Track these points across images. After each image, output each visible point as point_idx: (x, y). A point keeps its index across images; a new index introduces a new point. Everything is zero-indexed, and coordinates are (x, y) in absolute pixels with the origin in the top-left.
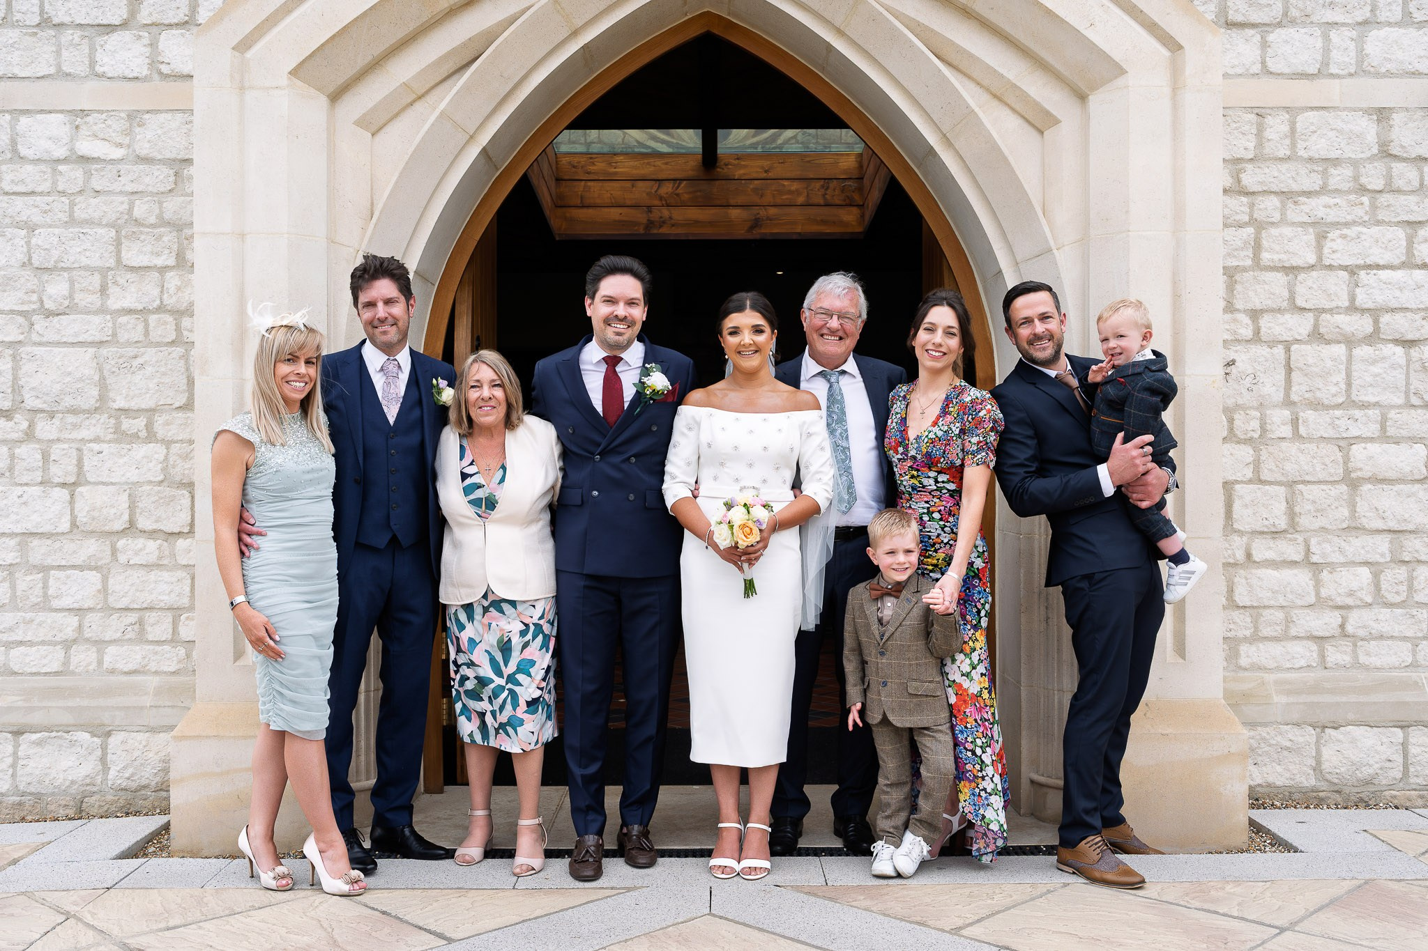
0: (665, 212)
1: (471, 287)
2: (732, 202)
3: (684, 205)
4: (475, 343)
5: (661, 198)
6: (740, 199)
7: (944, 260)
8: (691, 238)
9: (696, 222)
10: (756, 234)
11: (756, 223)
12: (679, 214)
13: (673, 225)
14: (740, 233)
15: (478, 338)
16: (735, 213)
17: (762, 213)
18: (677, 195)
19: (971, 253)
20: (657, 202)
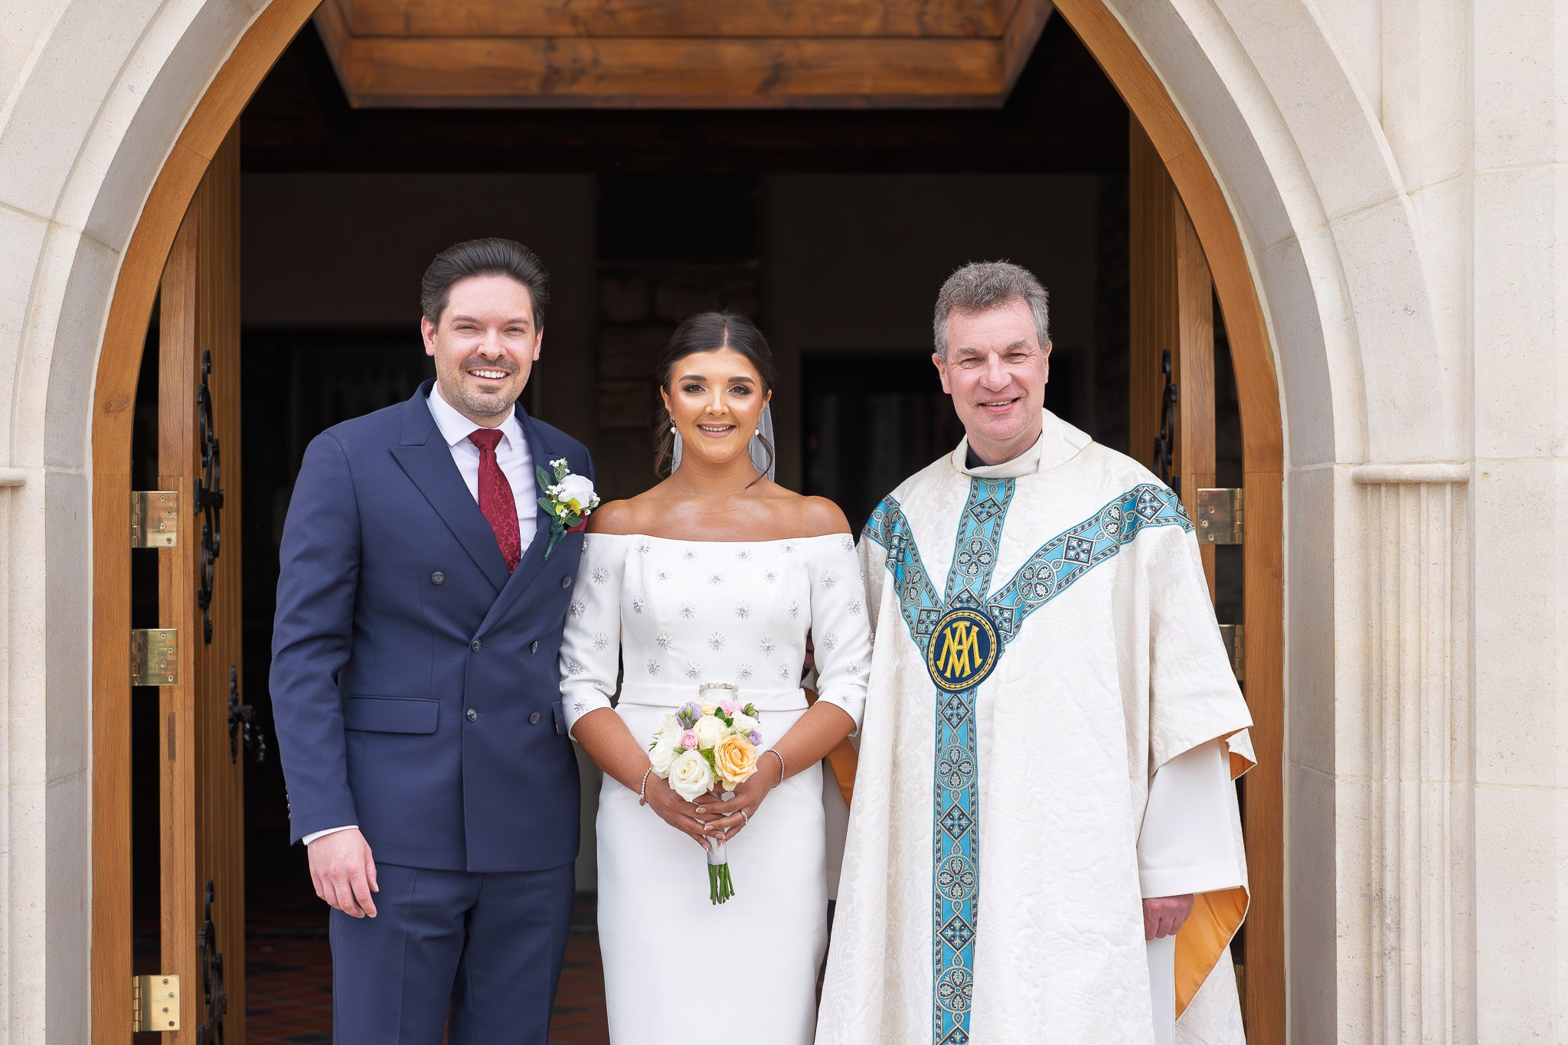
0: (585, 51)
1: (194, 252)
2: (726, 28)
3: (624, 34)
4: (203, 367)
5: (575, 20)
6: (745, 24)
7: (1177, 204)
8: (639, 104)
9: (650, 72)
10: (777, 99)
11: (776, 75)
12: (614, 55)
13: (601, 78)
14: (744, 96)
15: (208, 357)
16: (732, 53)
17: (790, 52)
18: (611, 13)
19: (1233, 190)
20: (566, 29)
